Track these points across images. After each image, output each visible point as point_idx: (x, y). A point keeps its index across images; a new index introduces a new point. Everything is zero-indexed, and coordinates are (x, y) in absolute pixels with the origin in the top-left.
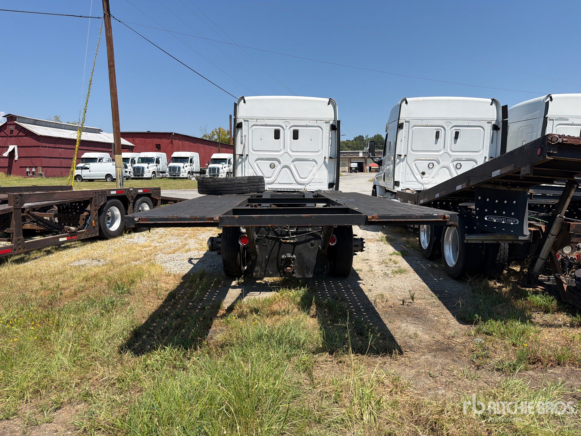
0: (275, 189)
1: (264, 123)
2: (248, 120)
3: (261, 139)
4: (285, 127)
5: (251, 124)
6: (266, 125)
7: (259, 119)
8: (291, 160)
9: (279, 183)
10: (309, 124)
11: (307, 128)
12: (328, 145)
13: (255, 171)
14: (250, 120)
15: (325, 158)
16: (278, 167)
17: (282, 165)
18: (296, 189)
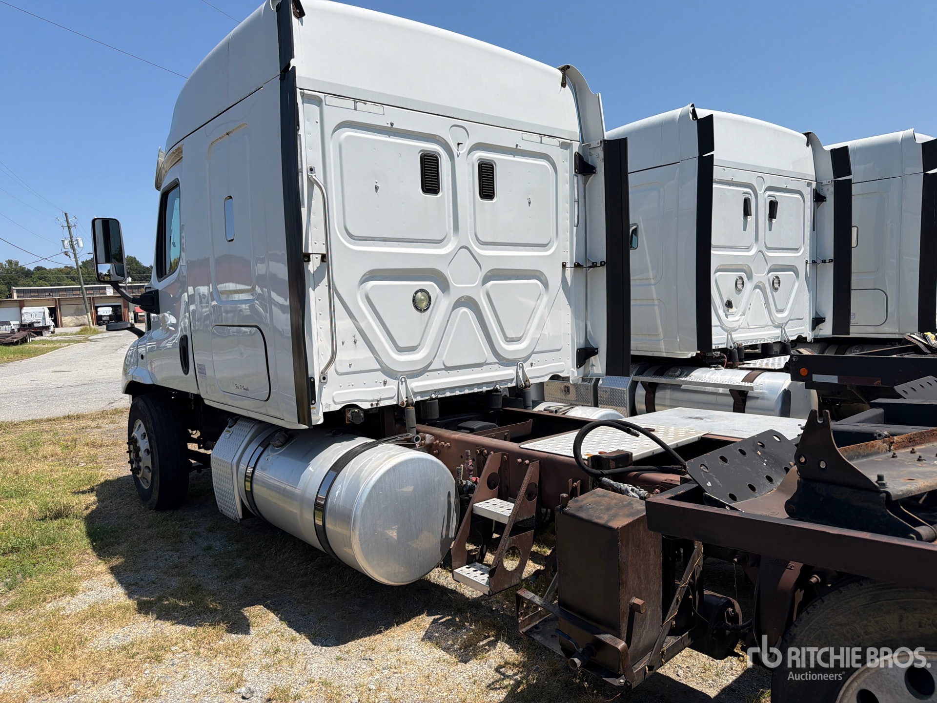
0: (436, 391)
1: (384, 122)
2: (322, 95)
3: (377, 188)
4: (454, 148)
5: (333, 117)
6: (390, 131)
7: (365, 102)
8: (481, 275)
9: (447, 369)
10: (524, 146)
11: (517, 159)
12: (568, 222)
13: (363, 325)
14: (329, 100)
15: (564, 266)
16: (442, 304)
17: (454, 296)
18: (497, 382)
